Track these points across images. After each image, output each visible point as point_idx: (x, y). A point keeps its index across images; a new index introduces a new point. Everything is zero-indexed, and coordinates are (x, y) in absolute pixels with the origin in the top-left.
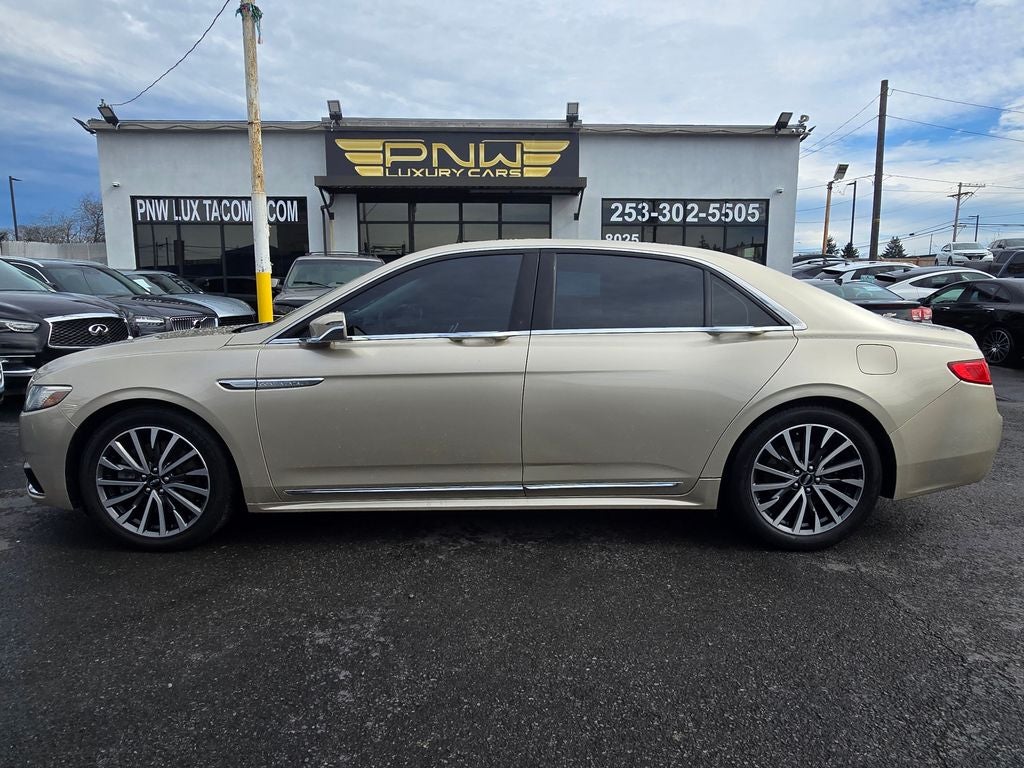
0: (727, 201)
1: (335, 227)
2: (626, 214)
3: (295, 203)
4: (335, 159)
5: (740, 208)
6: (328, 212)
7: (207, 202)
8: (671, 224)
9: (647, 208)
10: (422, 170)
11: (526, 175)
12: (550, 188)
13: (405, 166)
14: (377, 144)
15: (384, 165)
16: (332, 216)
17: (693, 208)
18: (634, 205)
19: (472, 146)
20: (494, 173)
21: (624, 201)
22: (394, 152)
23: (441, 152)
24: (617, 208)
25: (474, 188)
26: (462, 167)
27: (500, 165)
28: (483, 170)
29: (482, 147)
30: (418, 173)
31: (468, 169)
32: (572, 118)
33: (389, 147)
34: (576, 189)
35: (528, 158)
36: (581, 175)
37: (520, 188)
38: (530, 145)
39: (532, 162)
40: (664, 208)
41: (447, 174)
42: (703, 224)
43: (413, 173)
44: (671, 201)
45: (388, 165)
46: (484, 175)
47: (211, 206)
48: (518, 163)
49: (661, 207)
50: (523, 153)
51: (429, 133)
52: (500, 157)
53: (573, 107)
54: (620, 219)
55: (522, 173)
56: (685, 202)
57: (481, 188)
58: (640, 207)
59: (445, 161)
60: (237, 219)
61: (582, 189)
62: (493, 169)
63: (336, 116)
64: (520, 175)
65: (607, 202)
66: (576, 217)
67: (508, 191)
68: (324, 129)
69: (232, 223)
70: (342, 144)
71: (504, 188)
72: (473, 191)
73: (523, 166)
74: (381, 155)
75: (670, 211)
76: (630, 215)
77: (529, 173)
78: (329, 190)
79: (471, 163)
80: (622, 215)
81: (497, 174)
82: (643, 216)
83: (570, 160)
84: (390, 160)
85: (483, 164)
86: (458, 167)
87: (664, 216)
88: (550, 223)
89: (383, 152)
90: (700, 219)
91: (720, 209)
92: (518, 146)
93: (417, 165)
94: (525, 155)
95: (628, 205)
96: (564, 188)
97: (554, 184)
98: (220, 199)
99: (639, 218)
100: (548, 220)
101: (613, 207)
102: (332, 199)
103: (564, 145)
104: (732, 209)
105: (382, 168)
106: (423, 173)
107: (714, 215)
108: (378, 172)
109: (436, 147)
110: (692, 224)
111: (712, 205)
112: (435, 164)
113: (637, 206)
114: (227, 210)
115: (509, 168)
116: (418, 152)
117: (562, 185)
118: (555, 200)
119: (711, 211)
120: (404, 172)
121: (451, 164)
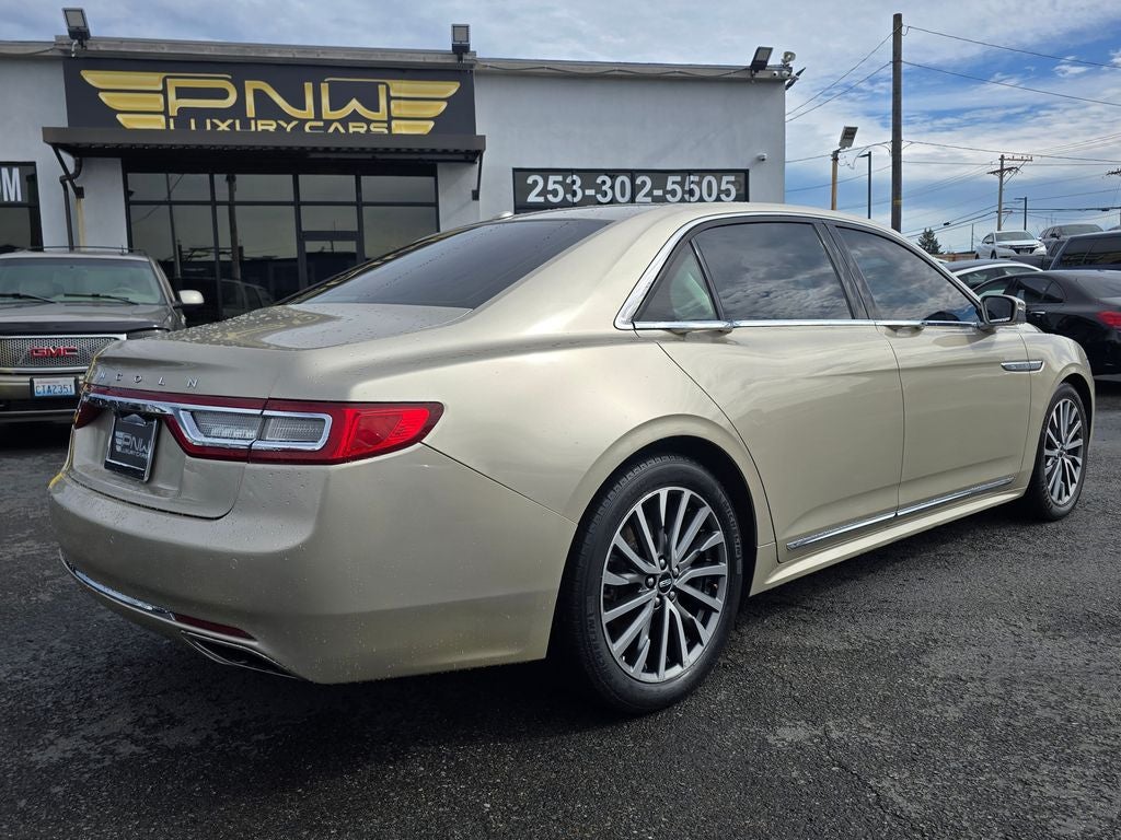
0: (690, 172)
1: (86, 210)
2: (550, 192)
3: (16, 171)
4: (83, 101)
5: (710, 183)
6: (73, 186)
9: (579, 182)
10: (229, 121)
11: (396, 131)
12: (433, 151)
13: (201, 115)
14: (153, 80)
15: (165, 113)
16: (80, 193)
17: (644, 183)
18: (560, 178)
19: (309, 86)
20: (346, 128)
21: (545, 172)
22: (182, 93)
23: (258, 94)
24: (536, 183)
25: (315, 150)
26: (296, 119)
27: (355, 116)
28: (329, 123)
29: (325, 88)
30: (223, 127)
31: (303, 122)
32: (461, 49)
33: (173, 84)
34: (473, 156)
35: (399, 107)
36: (478, 133)
37: (387, 151)
38: (399, 87)
39: (405, 113)
40: (604, 182)
41: (272, 129)
43: (214, 126)
44: (613, 174)
45: (173, 112)
46: (331, 130)
48: (382, 114)
49: (599, 181)
50: (389, 98)
51: (241, 65)
52: (354, 105)
53: (461, 31)
54: (541, 199)
55: (389, 128)
56: (632, 174)
57: (327, 150)
58: (569, 181)
59: (266, 108)
61: (479, 153)
62: (344, 122)
63: (80, 34)
64: (386, 131)
65: (520, 174)
66: (476, 196)
67: (370, 156)
68: (60, 54)
70: (92, 78)
71: (363, 150)
72: (313, 156)
73: (391, 118)
74: (161, 97)
75: (612, 187)
76: (555, 193)
77: (399, 128)
78: (75, 150)
79: (309, 112)
80: (544, 192)
81: (351, 130)
82: (574, 194)
83: (460, 112)
84: (176, 104)
85: (327, 113)
86: (289, 119)
87: (605, 194)
88: (436, 205)
89: (164, 92)
91: (681, 184)
92: (382, 89)
93: (222, 114)
94: (393, 103)
95: (552, 178)
96: (456, 152)
97: (439, 146)
99: (569, 197)
100: (434, 201)
101: (530, 181)
102: (79, 166)
103: (451, 88)
104: (699, 184)
105: (163, 118)
106: (232, 126)
107: (673, 194)
108: (158, 123)
109: (250, 86)
111: (671, 179)
112: (251, 112)
113: (565, 179)
115: (369, 122)
116: (223, 94)
117: (451, 146)
118: (442, 171)
119: (670, 187)
120: (201, 125)
121: (277, 114)
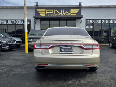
0: (109, 19)
1: (36, 25)
3: (29, 21)
5: (112, 21)
7: (13, 21)
8: (99, 24)
12: (76, 17)
13: (49, 14)
14: (44, 10)
15: (45, 14)
16: (36, 23)
17: (103, 21)
22: (47, 11)
23: (56, 11)
24: (88, 21)
25: (62, 18)
27: (67, 13)
32: (80, 5)
34: (81, 18)
36: (82, 15)
37: (70, 18)
38: (72, 10)
41: (57, 15)
42: (105, 24)
44: (99, 20)
45: (46, 14)
47: (14, 21)
48: (70, 13)
50: (71, 11)
51: (54, 8)
52: (67, 12)
53: (80, 3)
56: (101, 20)
59: (57, 13)
60: (18, 24)
61: (82, 17)
63: (37, 5)
65: (86, 20)
66: (81, 23)
67: (68, 18)
68: (35, 7)
70: (38, 10)
76: (91, 22)
77: (72, 15)
78: (36, 18)
80: (90, 22)
82: (93, 22)
83: (80, 12)
86: (59, 14)
87: (98, 22)
89: (45, 11)
90: (104, 23)
91: (108, 21)
93: (51, 14)
95: (91, 20)
97: (77, 17)
98: (15, 20)
100: (76, 24)
102: (36, 20)
103: (79, 10)
104: (111, 21)
106: (53, 15)
107: (107, 22)
108: (44, 15)
110: (103, 24)
111: (107, 20)
112: (55, 13)
114: (17, 22)
115: (68, 14)
117: (78, 17)
118: (77, 20)
119: (107, 21)
120: (49, 15)
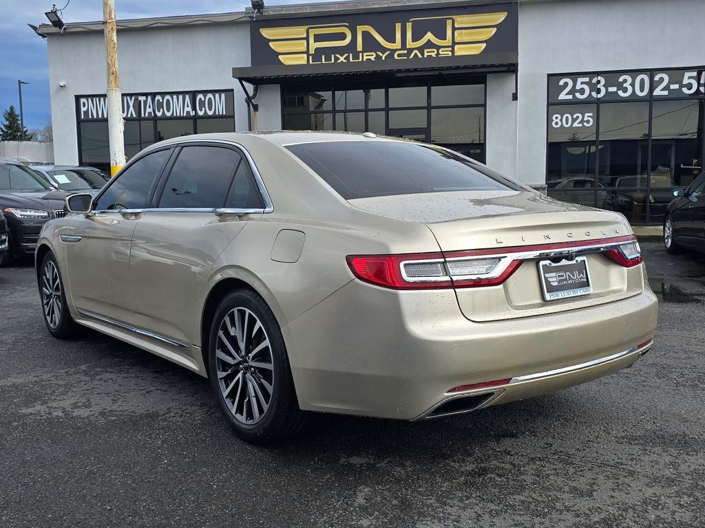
1: (259, 118)
2: (577, 91)
3: (223, 95)
4: (260, 49)
6: (252, 104)
7: (142, 99)
8: (634, 99)
9: (603, 81)
10: (346, 55)
11: (457, 53)
13: (328, 52)
14: (300, 31)
15: (307, 52)
17: (662, 80)
18: (587, 79)
19: (398, 26)
20: (422, 54)
21: (574, 76)
22: (318, 38)
23: (365, 33)
24: (566, 84)
26: (388, 50)
27: (429, 45)
28: (410, 50)
29: (409, 25)
30: (342, 59)
31: (393, 51)
33: (313, 32)
35: (460, 35)
38: (462, 20)
39: (465, 39)
40: (625, 81)
41: (372, 58)
42: (675, 98)
43: (337, 59)
44: (634, 73)
45: (312, 51)
46: (411, 57)
47: (145, 102)
48: (448, 42)
49: (621, 79)
50: (454, 29)
51: (353, 15)
52: (429, 36)
54: (570, 97)
55: (453, 51)
56: (651, 72)
57: (408, 70)
58: (594, 81)
59: (370, 44)
60: (168, 114)
62: (421, 49)
63: (258, 5)
64: (450, 54)
65: (553, 78)
67: (437, 73)
68: (249, 19)
69: (164, 118)
70: (266, 33)
71: (433, 69)
72: (399, 75)
73: (454, 43)
74: (305, 42)
75: (633, 85)
76: (582, 91)
77: (460, 51)
79: (398, 45)
80: (573, 91)
81: (426, 54)
82: (599, 91)
84: (314, 45)
85: (410, 44)
86: (384, 50)
87: (625, 90)
88: (484, 106)
89: (307, 39)
90: (671, 91)
91: (698, 78)
92: (449, 23)
93: (341, 50)
94: (456, 32)
95: (580, 80)
96: (502, 65)
98: (154, 95)
99: (594, 94)
100: (483, 103)
101: (561, 83)
102: (256, 90)
103: (500, 17)
105: (305, 56)
106: (347, 58)
107: (689, 86)
108: (302, 60)
109: (360, 29)
110: (662, 99)
111: (687, 74)
112: (360, 48)
113: (591, 80)
114: (160, 105)
115: (438, 47)
116: (342, 36)
119: (685, 81)
120: (328, 59)
121: (377, 47)
